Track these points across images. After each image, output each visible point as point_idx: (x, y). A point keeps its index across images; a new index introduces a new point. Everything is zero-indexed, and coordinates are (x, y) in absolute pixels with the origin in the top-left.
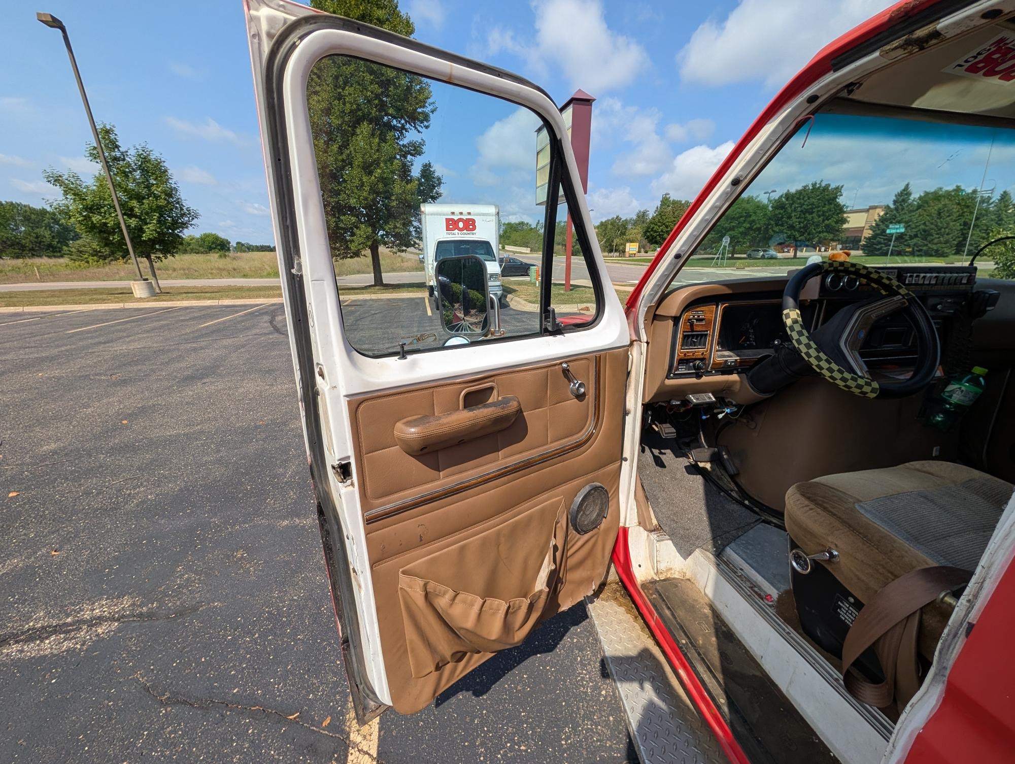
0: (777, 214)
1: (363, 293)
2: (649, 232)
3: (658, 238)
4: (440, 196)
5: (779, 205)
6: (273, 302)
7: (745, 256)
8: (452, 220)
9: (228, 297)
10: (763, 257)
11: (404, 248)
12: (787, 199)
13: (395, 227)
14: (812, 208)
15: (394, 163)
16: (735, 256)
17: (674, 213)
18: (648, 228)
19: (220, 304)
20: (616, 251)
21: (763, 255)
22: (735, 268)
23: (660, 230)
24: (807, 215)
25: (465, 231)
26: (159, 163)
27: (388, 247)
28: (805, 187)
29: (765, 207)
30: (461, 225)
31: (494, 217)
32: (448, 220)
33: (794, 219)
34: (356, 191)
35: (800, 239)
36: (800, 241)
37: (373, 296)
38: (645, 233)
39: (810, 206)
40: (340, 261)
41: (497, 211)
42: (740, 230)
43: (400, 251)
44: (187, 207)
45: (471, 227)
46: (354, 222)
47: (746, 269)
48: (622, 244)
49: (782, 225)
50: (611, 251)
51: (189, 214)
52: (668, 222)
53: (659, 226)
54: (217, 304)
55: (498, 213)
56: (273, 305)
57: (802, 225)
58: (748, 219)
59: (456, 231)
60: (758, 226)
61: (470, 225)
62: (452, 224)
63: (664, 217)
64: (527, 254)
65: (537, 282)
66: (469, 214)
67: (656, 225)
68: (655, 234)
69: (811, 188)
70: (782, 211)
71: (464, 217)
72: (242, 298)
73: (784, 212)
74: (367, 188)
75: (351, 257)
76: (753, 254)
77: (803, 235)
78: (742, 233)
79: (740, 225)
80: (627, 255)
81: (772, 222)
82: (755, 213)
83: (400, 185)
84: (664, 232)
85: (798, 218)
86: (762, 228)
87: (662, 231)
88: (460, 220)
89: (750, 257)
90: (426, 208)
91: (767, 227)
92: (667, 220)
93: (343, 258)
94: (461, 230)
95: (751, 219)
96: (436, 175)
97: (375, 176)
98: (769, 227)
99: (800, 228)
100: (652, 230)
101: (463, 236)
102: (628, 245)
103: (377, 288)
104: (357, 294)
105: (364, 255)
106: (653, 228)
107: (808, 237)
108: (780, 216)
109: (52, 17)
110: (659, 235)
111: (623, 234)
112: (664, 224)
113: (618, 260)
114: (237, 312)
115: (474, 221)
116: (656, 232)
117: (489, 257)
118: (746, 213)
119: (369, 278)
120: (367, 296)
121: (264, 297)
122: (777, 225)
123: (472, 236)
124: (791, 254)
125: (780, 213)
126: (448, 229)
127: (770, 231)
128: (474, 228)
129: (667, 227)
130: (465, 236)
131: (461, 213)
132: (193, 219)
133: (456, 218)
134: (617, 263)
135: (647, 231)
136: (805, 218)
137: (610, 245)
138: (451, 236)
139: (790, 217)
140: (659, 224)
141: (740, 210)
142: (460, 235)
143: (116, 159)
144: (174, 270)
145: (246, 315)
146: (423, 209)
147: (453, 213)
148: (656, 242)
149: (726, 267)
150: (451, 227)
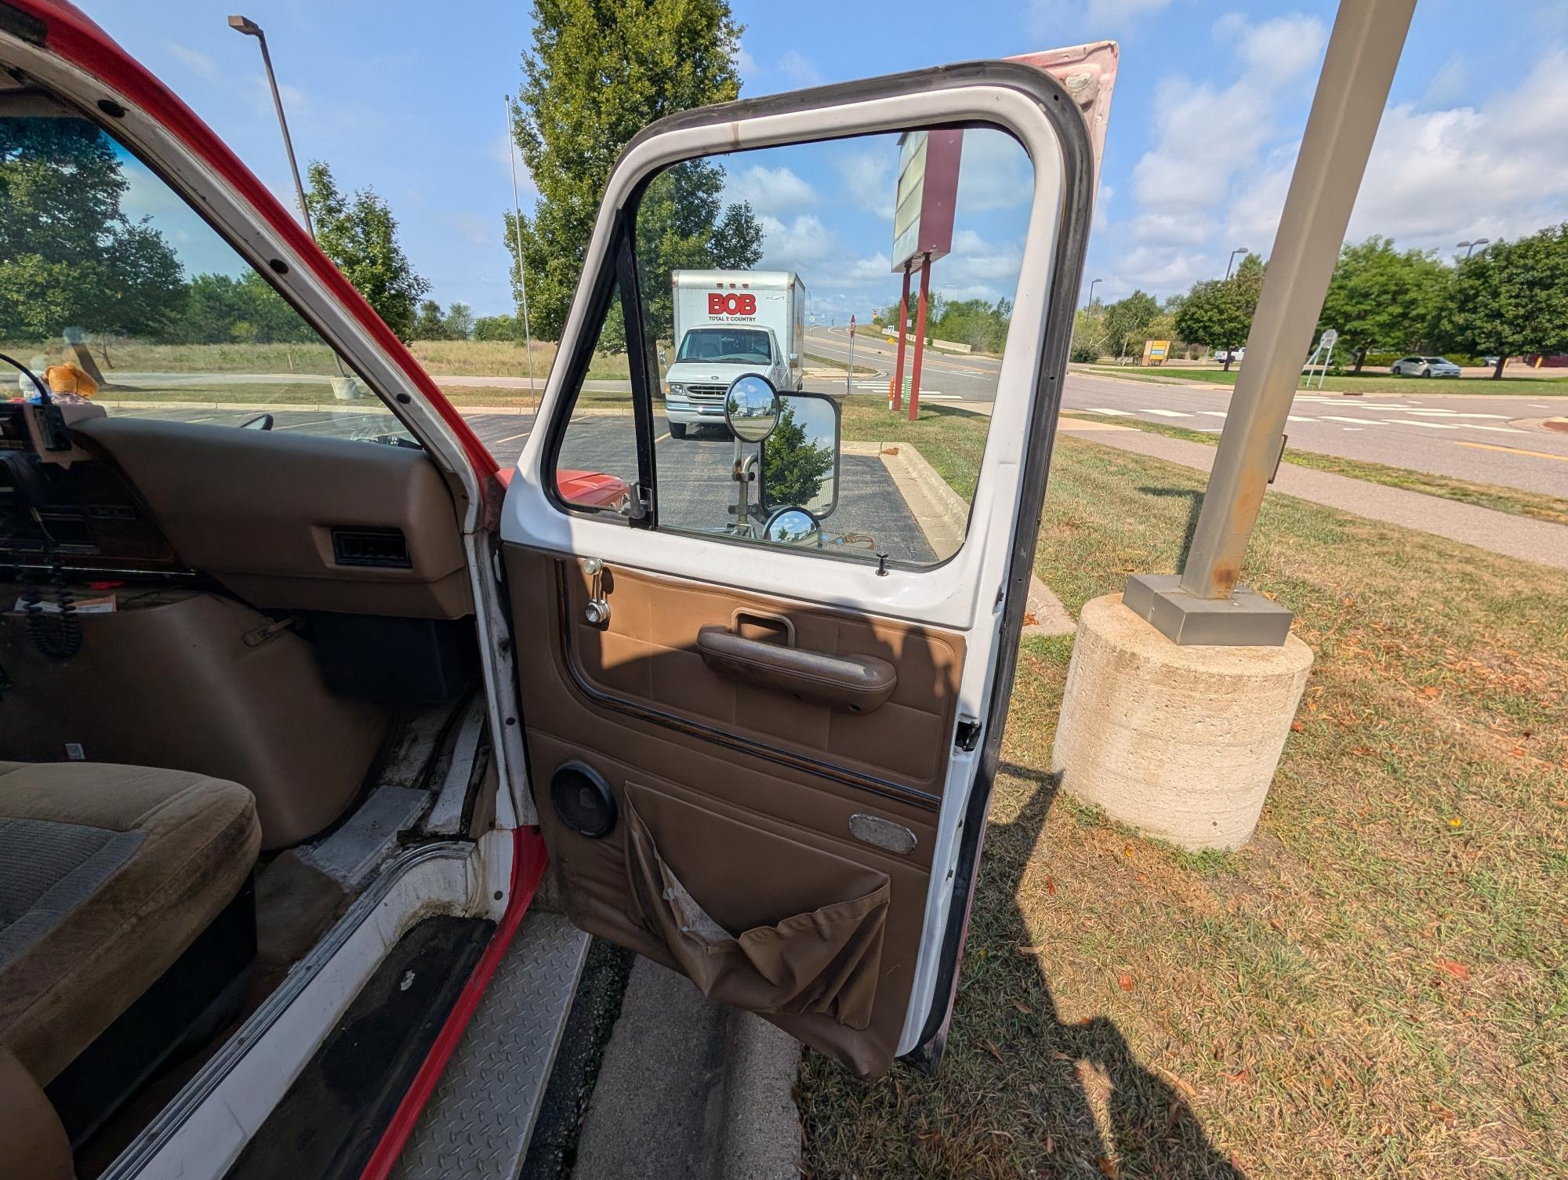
0: (1466, 289)
1: (614, 406)
2: (1186, 321)
3: (1201, 333)
4: (759, 258)
5: (1477, 271)
7: (1387, 370)
8: (719, 296)
10: (1427, 374)
12: (1496, 257)
14: (1553, 277)
16: (1364, 369)
17: (1239, 286)
18: (1185, 313)
20: (1127, 354)
21: (1428, 371)
22: (1341, 394)
23: (1205, 319)
24: (1537, 290)
25: (738, 315)
26: (386, 214)
28: (1544, 233)
29: (1444, 274)
30: (732, 304)
31: (785, 294)
32: (712, 297)
33: (1503, 299)
35: (1510, 339)
36: (1512, 344)
38: (1179, 323)
39: (1548, 273)
41: (792, 282)
42: (1380, 318)
44: (415, 275)
45: (748, 308)
47: (1366, 395)
48: (1138, 343)
49: (1474, 311)
50: (1118, 354)
51: (418, 285)
52: (1225, 303)
53: (1206, 312)
57: (1522, 311)
58: (1400, 298)
59: (725, 315)
60: (1421, 311)
61: (746, 304)
62: (717, 303)
63: (1219, 294)
64: (964, 354)
65: (891, 403)
66: (745, 286)
67: (1202, 307)
68: (1196, 326)
69: (1559, 233)
70: (1478, 283)
71: (738, 293)
73: (1483, 284)
76: (1407, 367)
77: (1520, 333)
78: (1381, 325)
79: (1381, 308)
80: (1145, 362)
81: (1451, 305)
82: (1419, 286)
84: (1214, 322)
85: (1517, 297)
86: (1429, 317)
87: (1210, 320)
88: (731, 296)
89: (1397, 372)
90: (682, 278)
91: (1440, 315)
92: (1224, 300)
94: (731, 312)
95: (1407, 297)
96: (755, 223)
98: (1444, 314)
99: (1516, 317)
100: (1191, 318)
101: (734, 322)
102: (1149, 344)
104: (607, 407)
106: (1194, 314)
107: (1532, 336)
108: (1472, 292)
109: (244, 20)
110: (1205, 328)
111: (1144, 324)
112: (1217, 307)
113: (1117, 370)
115: (752, 298)
116: (1198, 321)
118: (1396, 284)
122: (1462, 310)
123: (749, 323)
124: (1491, 371)
125: (1472, 287)
126: (712, 311)
127: (1445, 322)
128: (753, 310)
129: (1221, 312)
130: (738, 322)
131: (733, 286)
132: (423, 292)
133: (724, 293)
134: (1111, 375)
135: (1182, 320)
136: (1531, 298)
137: (1118, 343)
138: (716, 322)
139: (1496, 295)
140: (1207, 307)
141: (1383, 279)
142: (730, 322)
143: (330, 210)
146: (675, 279)
147: (720, 286)
148: (1197, 340)
149: (1322, 390)
150: (717, 307)
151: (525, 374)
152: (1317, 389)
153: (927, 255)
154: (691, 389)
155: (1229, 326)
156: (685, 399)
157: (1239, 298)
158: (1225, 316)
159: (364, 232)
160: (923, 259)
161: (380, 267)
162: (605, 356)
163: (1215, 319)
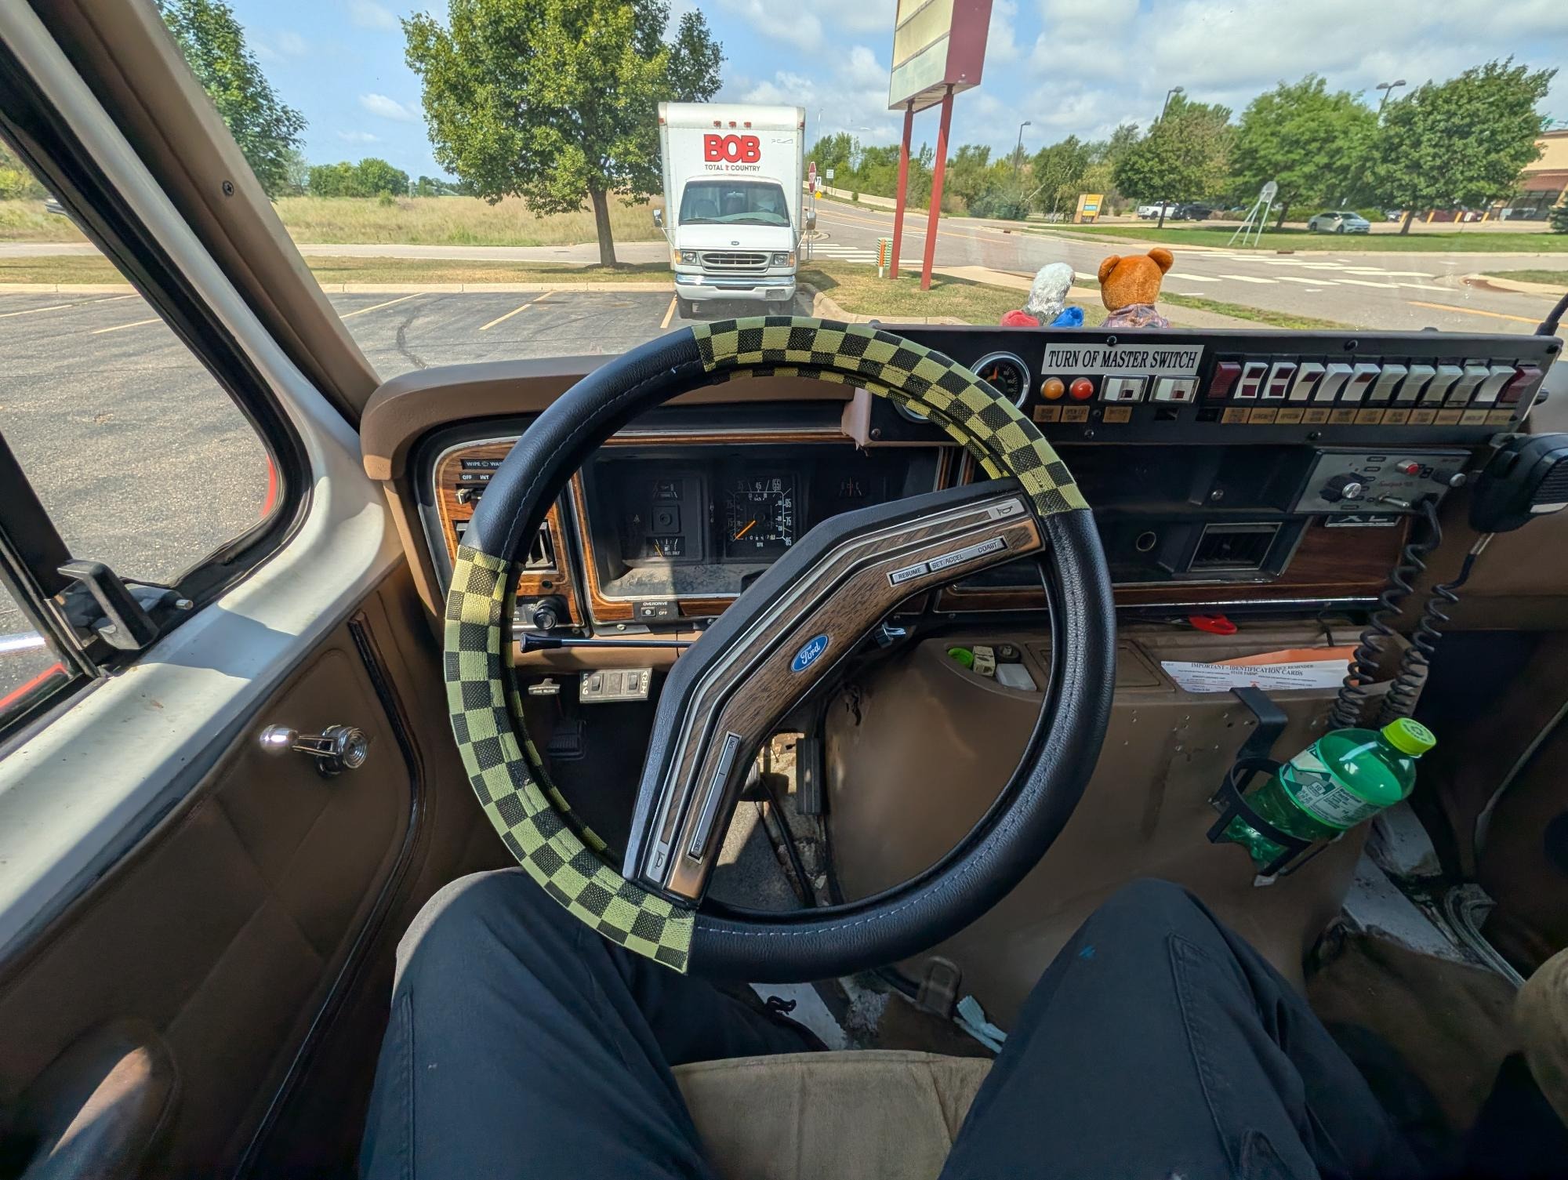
0: (1391, 137)
1: (574, 280)
2: (1125, 172)
3: (1141, 186)
4: (718, 88)
5: (1403, 117)
6: (428, 291)
7: (1304, 226)
8: (716, 138)
9: (359, 279)
10: (1340, 230)
11: (645, 195)
12: (1422, 101)
13: (627, 152)
14: (1471, 124)
15: (620, 13)
16: (1285, 225)
17: (1181, 132)
18: (1125, 163)
19: (346, 291)
20: (1059, 210)
21: (1342, 226)
22: (1275, 252)
23: (1146, 169)
24: (1455, 139)
25: (740, 163)
26: (224, 13)
27: (618, 193)
28: (1468, 74)
29: (1370, 120)
30: (732, 149)
31: (795, 134)
32: (708, 139)
33: (1426, 149)
34: (553, 73)
35: (1424, 192)
36: (1423, 197)
37: (593, 287)
38: (1118, 174)
39: (1468, 120)
40: (546, 217)
41: (801, 120)
42: (1306, 169)
43: (637, 200)
44: (282, 104)
45: (751, 154)
46: (556, 141)
47: (1296, 253)
48: (1071, 197)
49: (1396, 161)
50: (1049, 210)
51: (288, 120)
52: (1166, 151)
53: (1148, 160)
54: (341, 291)
55: (803, 125)
56: (424, 296)
57: (1438, 162)
58: (1327, 146)
59: (724, 162)
60: (1345, 161)
61: (749, 149)
62: (715, 148)
63: (1161, 141)
65: (881, 269)
66: (748, 125)
67: (1143, 156)
68: (1135, 177)
69: (1482, 76)
70: (1403, 130)
71: (739, 133)
72: (382, 281)
73: (1408, 131)
74: (572, 69)
75: (564, 210)
76: (1324, 224)
77: (1434, 185)
78: (1308, 177)
79: (1309, 158)
80: (1078, 219)
81: (1377, 155)
82: (1346, 133)
83: (632, 63)
84: (1154, 173)
85: (1435, 146)
86: (1353, 168)
87: (1151, 171)
88: (731, 138)
89: (1314, 229)
90: (671, 113)
91: (1363, 165)
92: (1166, 147)
93: (551, 210)
94: (732, 159)
95: (1334, 146)
96: (711, 40)
97: (585, 43)
98: (1368, 164)
99: (1432, 168)
100: (1132, 169)
101: (735, 172)
102: (1082, 197)
103: (605, 270)
104: (566, 280)
105: (586, 208)
106: (1134, 164)
107: (1444, 189)
108: (1397, 140)
110: (1144, 179)
111: (1077, 175)
112: (1158, 155)
113: (1057, 228)
114: (362, 307)
115: (755, 141)
116: (1138, 172)
117: (780, 219)
118: (1325, 131)
119: (589, 252)
120: (581, 286)
121: (416, 280)
122: (1385, 160)
123: (752, 172)
124: (1400, 225)
125: (1397, 135)
126: (709, 158)
127: (1368, 173)
128: (756, 157)
129: (1162, 162)
130: (740, 172)
131: (733, 124)
132: (295, 129)
133: (723, 133)
134: (1053, 234)
135: (1122, 170)
136: (1449, 148)
137: (1051, 198)
138: (714, 172)
139: (1417, 144)
140: (1149, 155)
141: (1313, 125)
142: (730, 171)
144: (308, 225)
145: (372, 313)
146: (662, 114)
147: (718, 124)
148: (1136, 194)
149: (1257, 248)
150: (714, 153)
151: (414, 240)
152: (1252, 248)
153: (950, 87)
154: (706, 257)
155: (1169, 177)
156: (701, 270)
157: (1181, 145)
158: (1165, 167)
159: (199, 39)
160: (944, 92)
161: (236, 92)
162: (539, 217)
163: (1155, 170)
